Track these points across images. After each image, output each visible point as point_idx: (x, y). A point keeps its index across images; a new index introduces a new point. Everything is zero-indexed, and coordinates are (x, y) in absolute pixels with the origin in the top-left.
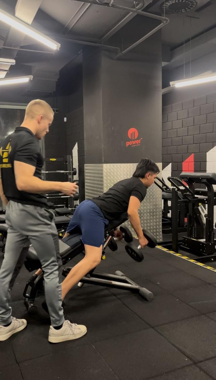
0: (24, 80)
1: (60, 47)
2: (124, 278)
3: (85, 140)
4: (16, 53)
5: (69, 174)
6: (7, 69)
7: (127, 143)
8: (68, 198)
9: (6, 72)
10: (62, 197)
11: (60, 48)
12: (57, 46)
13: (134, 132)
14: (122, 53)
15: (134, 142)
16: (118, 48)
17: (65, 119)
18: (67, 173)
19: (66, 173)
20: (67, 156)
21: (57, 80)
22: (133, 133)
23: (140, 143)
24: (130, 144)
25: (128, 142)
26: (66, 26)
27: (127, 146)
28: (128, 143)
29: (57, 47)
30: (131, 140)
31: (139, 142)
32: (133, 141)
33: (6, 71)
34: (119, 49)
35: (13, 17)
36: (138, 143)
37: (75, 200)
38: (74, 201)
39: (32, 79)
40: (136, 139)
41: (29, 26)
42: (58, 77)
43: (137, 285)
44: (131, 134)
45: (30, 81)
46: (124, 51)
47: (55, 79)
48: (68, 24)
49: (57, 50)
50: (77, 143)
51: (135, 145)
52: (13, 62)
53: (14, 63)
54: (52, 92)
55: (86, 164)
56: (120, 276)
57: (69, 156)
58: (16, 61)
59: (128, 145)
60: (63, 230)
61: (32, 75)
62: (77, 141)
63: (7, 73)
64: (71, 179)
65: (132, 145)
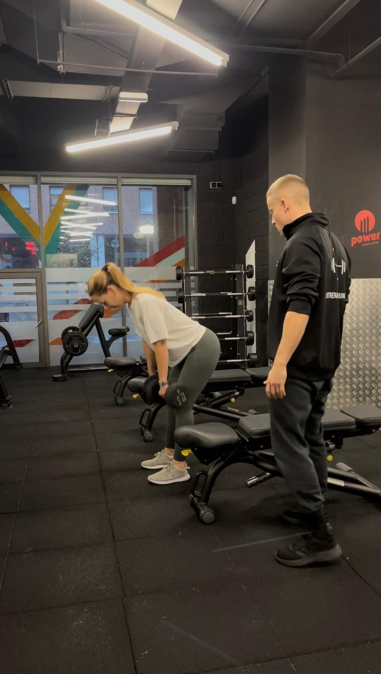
0: (162, 131)
1: (228, 60)
2: (352, 475)
3: (269, 236)
4: (148, 81)
5: (238, 299)
6: (134, 112)
7: (353, 238)
8: (236, 340)
9: (132, 119)
10: (226, 339)
11: (227, 63)
12: (222, 58)
13: (368, 218)
14: (348, 64)
15: (367, 238)
16: (339, 54)
17: (234, 200)
18: (235, 296)
19: (233, 296)
20: (236, 265)
21: (221, 129)
22: (365, 219)
23: (378, 238)
24: (359, 242)
25: (355, 238)
26: (240, 19)
27: (352, 246)
28: (354, 240)
29: (223, 61)
30: (361, 233)
31: (375, 237)
32: (364, 236)
33: (131, 115)
34: (342, 56)
35: (144, 7)
36: (375, 239)
37: (249, 345)
38: (247, 346)
39: (176, 129)
40: (372, 232)
41: (171, 22)
42: (222, 124)
43: (377, 488)
44: (361, 222)
45: (174, 131)
46: (351, 59)
47: (218, 128)
48: (243, 16)
49: (222, 67)
50: (254, 243)
51: (368, 244)
52: (143, 97)
53: (144, 100)
54: (212, 152)
55: (271, 281)
56: (345, 472)
57: (240, 265)
58: (148, 95)
59: (355, 242)
60: (237, 393)
61: (176, 121)
62: (254, 238)
63: (135, 118)
64: (242, 306)
65: (363, 242)
